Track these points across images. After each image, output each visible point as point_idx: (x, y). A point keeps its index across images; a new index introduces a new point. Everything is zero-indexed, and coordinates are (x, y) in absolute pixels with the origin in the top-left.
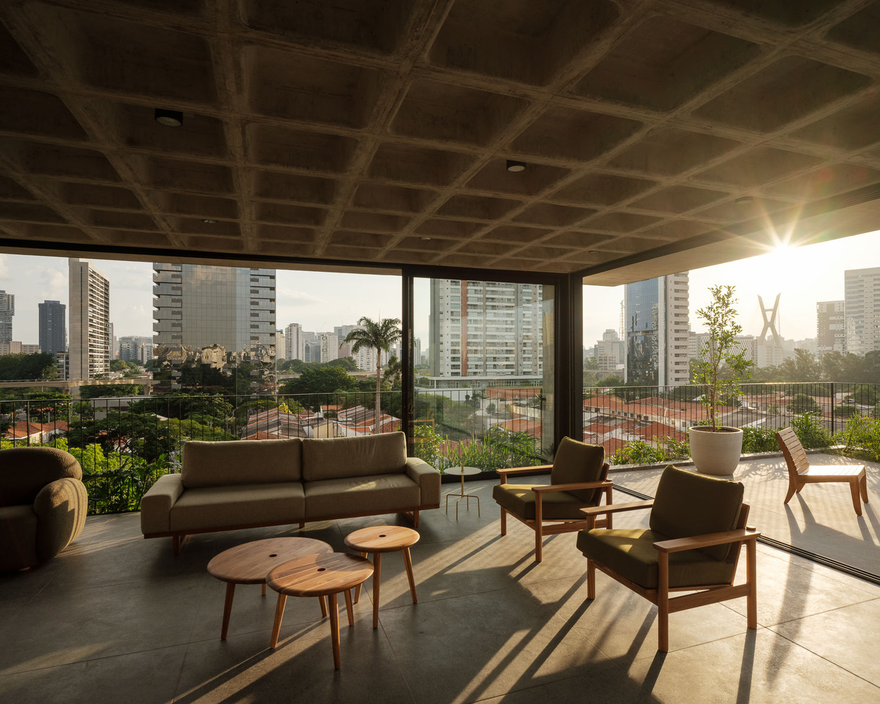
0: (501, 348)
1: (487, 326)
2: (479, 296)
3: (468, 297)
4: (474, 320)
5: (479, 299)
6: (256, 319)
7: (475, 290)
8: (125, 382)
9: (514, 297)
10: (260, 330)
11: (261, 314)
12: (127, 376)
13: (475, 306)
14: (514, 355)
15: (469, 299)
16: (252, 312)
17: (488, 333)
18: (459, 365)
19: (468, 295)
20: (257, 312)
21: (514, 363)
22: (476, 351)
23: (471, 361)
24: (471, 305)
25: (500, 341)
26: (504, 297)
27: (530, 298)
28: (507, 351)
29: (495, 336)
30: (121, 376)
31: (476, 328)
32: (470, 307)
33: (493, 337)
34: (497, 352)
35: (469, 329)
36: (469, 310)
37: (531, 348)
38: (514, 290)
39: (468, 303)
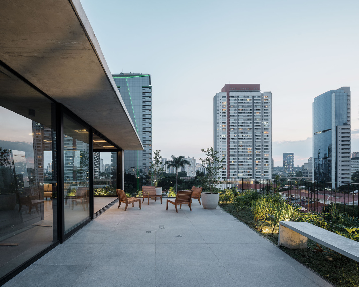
0: (245, 167)
1: (239, 157)
2: (235, 144)
3: (230, 145)
4: (233, 155)
5: (235, 146)
6: (145, 157)
7: (233, 142)
8: (105, 180)
9: (252, 144)
10: (146, 161)
11: (146, 155)
12: (106, 178)
13: (233, 149)
14: (252, 170)
15: (230, 146)
16: (143, 154)
17: (239, 160)
18: (226, 174)
19: (230, 144)
20: (145, 154)
21: (252, 173)
22: (233, 168)
23: (231, 172)
24: (232, 148)
25: (245, 164)
26: (247, 144)
27: (260, 144)
28: (248, 168)
29: (243, 161)
30: (105, 178)
31: (234, 158)
32: (231, 149)
33: (242, 162)
34: (244, 168)
35: (230, 159)
36: (230, 151)
37: (260, 167)
38: (252, 141)
39: (230, 147)
